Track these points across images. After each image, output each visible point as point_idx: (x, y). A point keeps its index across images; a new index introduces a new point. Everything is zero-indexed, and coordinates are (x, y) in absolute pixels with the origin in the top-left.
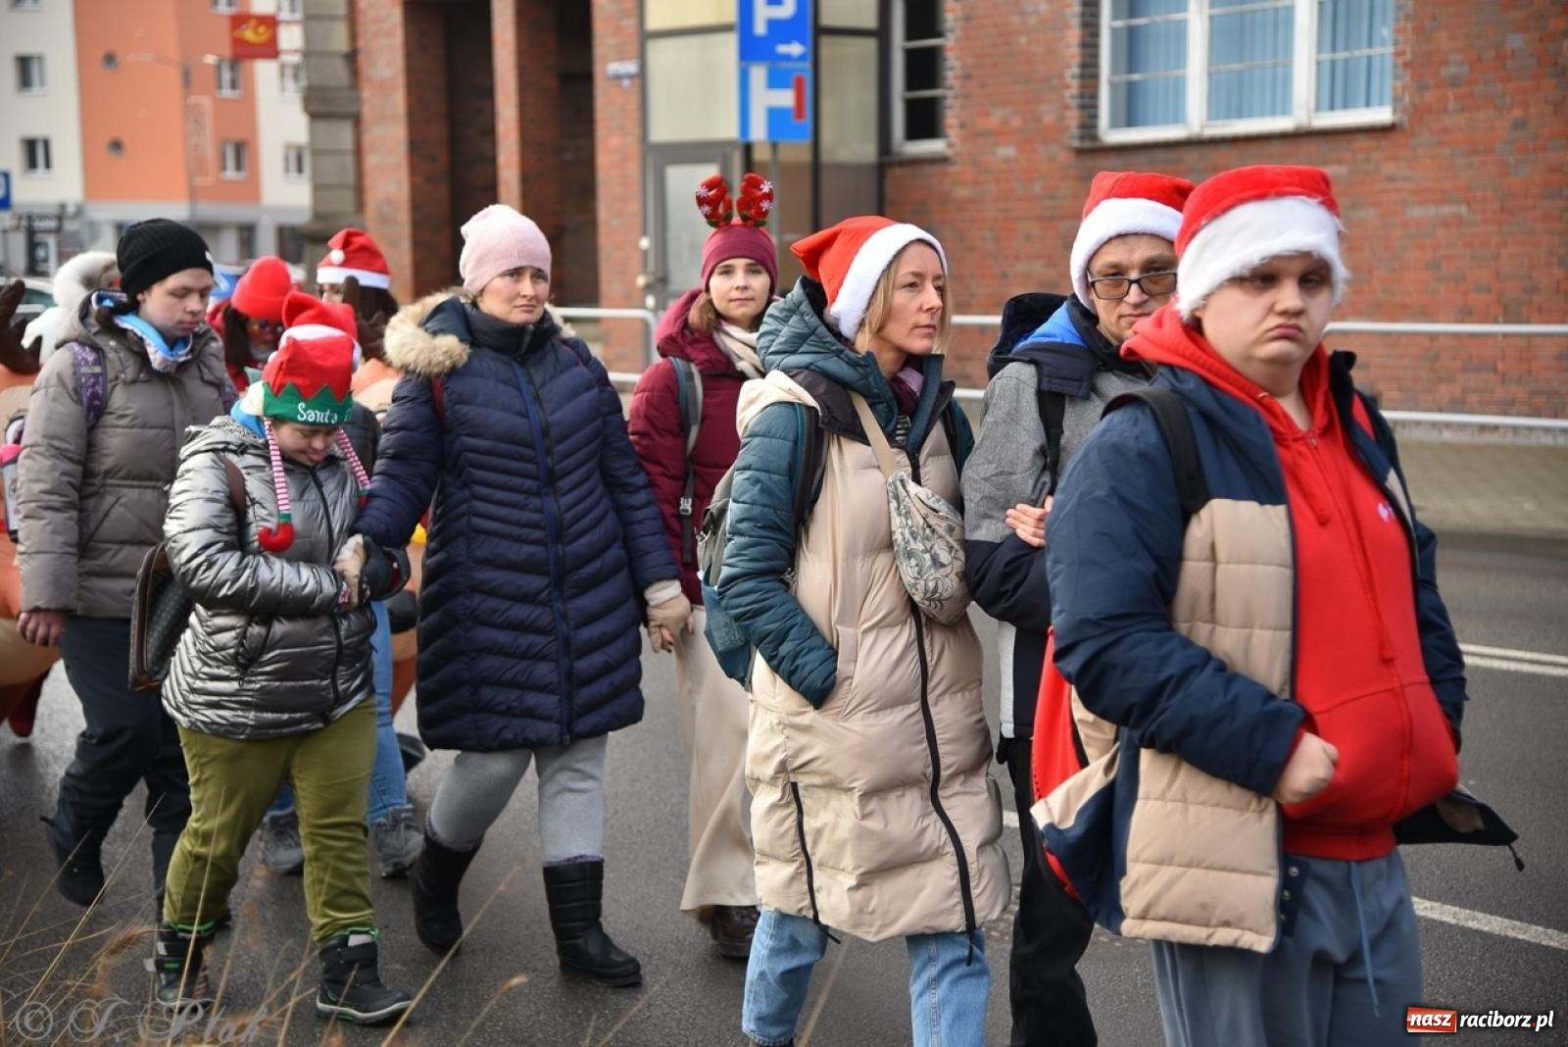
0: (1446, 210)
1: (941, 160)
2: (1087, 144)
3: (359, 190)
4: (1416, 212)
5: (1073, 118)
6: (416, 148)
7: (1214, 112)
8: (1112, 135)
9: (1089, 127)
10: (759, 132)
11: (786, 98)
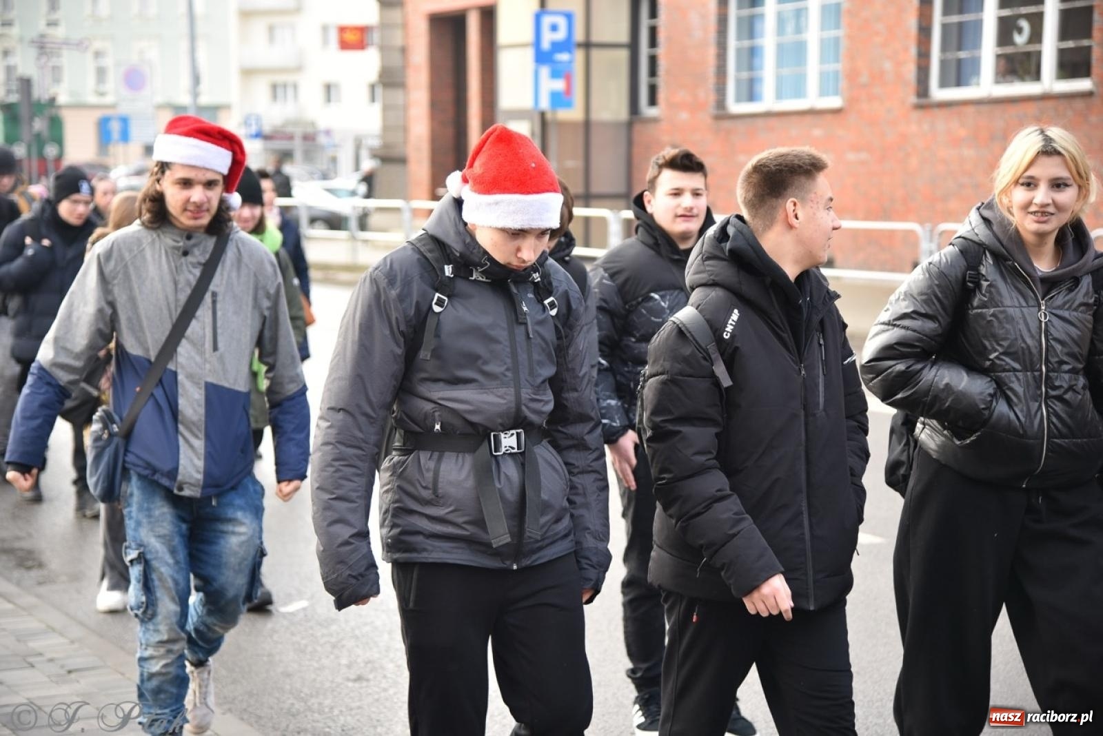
0: (864, 156)
1: (655, 120)
2: (721, 112)
3: (405, 129)
4: (851, 156)
5: (712, 98)
6: (434, 105)
7: (779, 96)
8: (734, 107)
9: (721, 103)
10: (545, 104)
11: (559, 85)
